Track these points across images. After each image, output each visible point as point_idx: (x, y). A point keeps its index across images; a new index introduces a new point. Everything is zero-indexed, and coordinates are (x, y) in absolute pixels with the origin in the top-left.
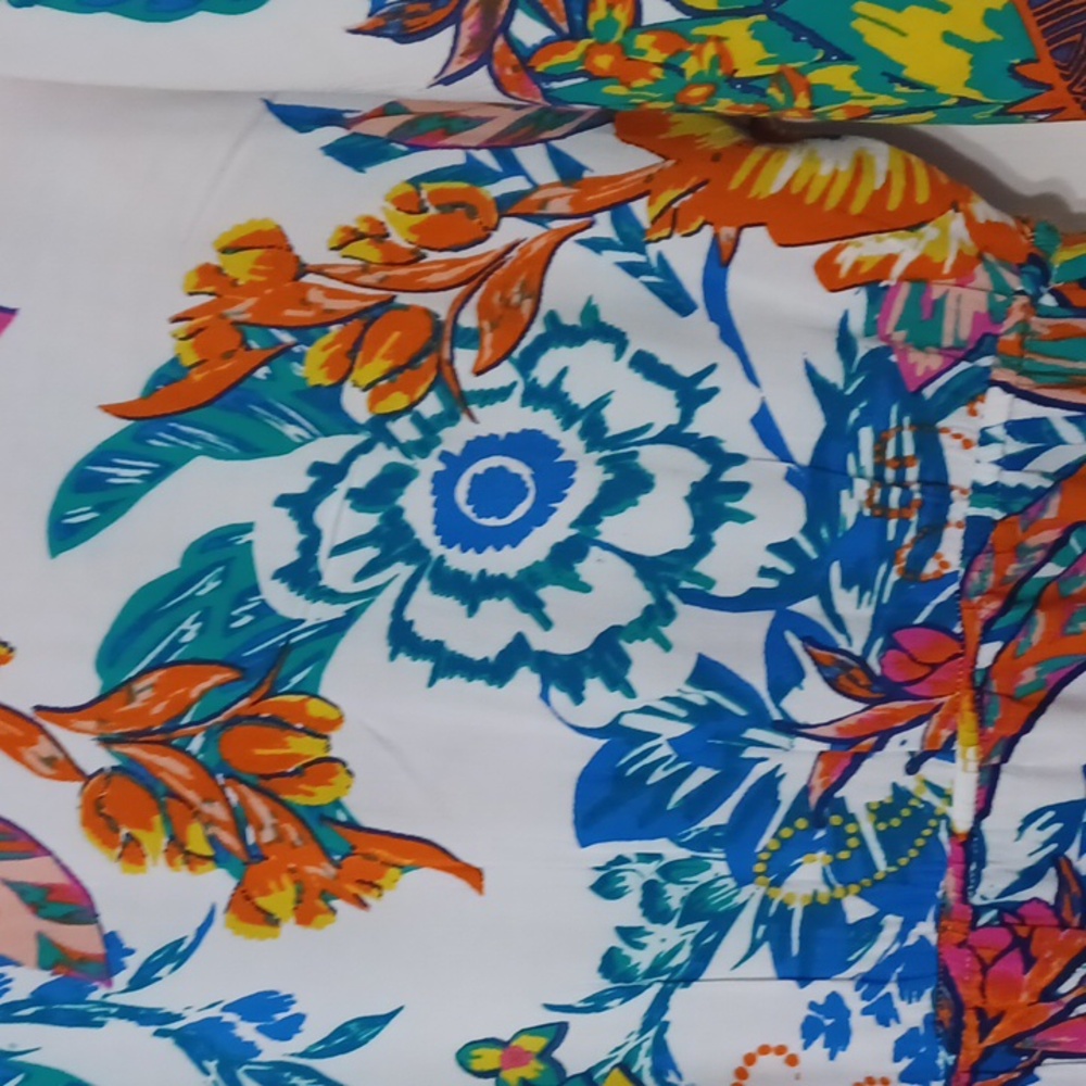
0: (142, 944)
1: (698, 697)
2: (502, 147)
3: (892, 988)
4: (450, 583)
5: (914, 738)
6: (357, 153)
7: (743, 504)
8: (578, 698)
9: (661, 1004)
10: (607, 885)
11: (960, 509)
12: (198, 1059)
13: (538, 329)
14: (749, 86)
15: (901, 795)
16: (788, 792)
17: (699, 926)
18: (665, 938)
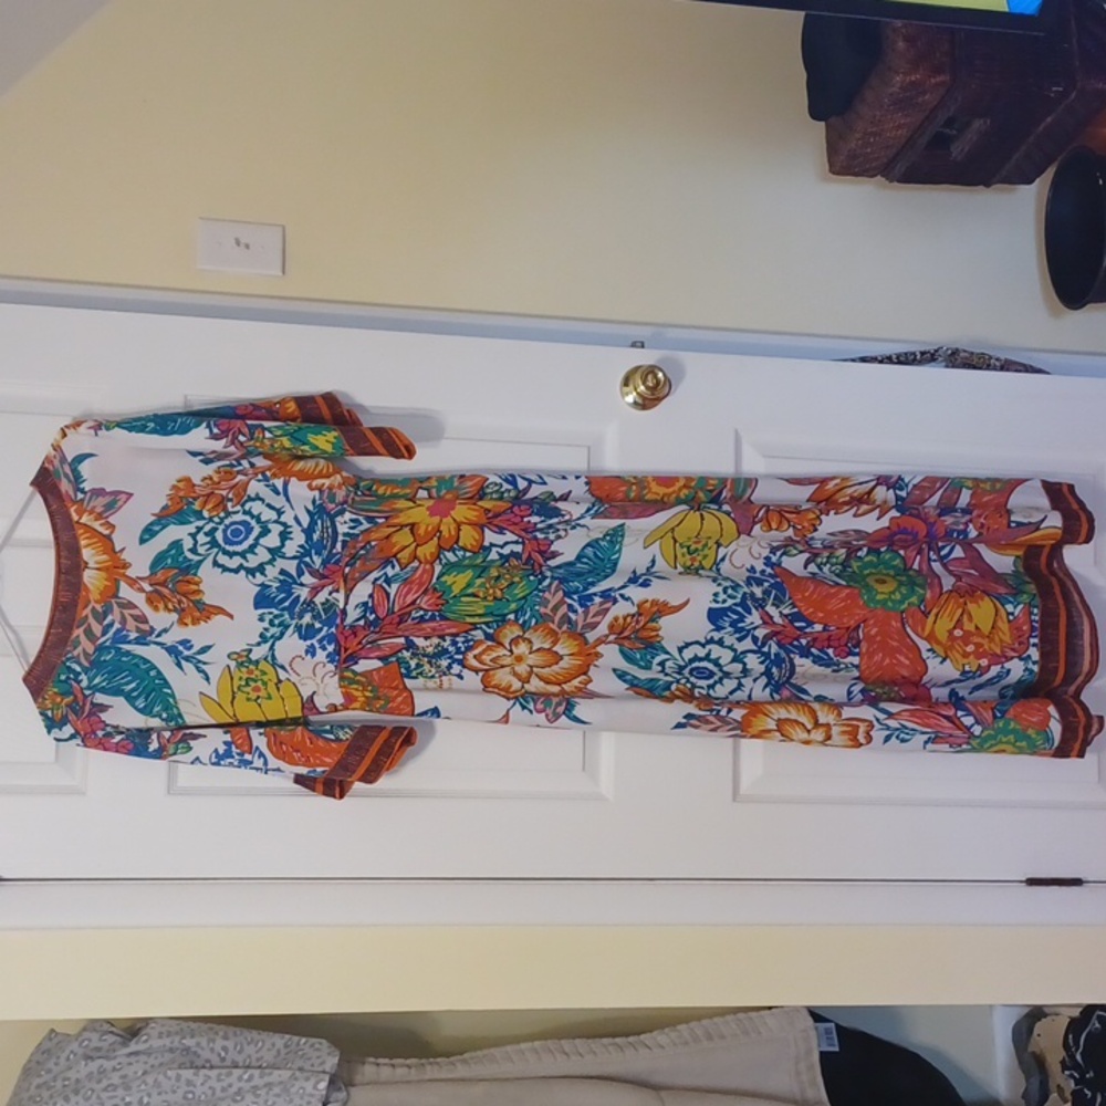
0: (158, 629)
1: (282, 578)
2: (238, 460)
3: (325, 642)
4: (226, 552)
5: (330, 588)
6: (207, 462)
7: (291, 536)
8: (254, 576)
9: (273, 645)
10: (261, 619)
11: (340, 538)
12: (170, 654)
13: (245, 498)
14: (288, 449)
15: (327, 600)
16: (302, 599)
17: (281, 628)
18: (274, 630)
